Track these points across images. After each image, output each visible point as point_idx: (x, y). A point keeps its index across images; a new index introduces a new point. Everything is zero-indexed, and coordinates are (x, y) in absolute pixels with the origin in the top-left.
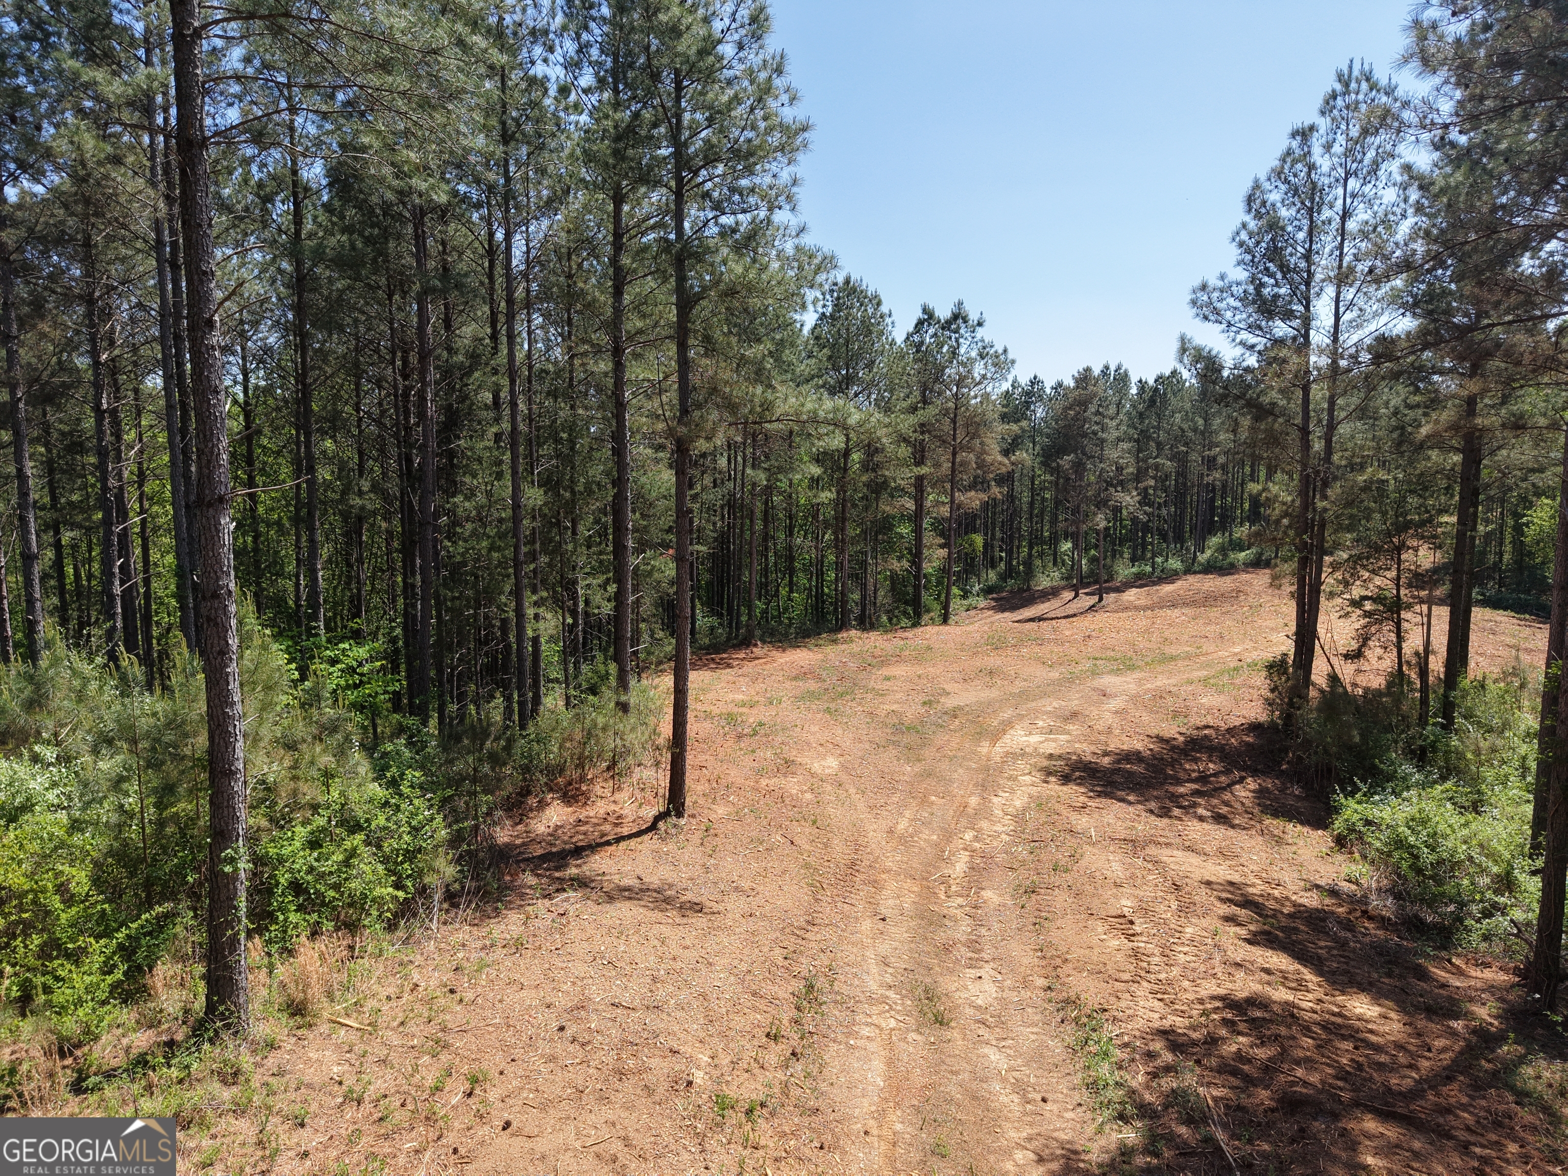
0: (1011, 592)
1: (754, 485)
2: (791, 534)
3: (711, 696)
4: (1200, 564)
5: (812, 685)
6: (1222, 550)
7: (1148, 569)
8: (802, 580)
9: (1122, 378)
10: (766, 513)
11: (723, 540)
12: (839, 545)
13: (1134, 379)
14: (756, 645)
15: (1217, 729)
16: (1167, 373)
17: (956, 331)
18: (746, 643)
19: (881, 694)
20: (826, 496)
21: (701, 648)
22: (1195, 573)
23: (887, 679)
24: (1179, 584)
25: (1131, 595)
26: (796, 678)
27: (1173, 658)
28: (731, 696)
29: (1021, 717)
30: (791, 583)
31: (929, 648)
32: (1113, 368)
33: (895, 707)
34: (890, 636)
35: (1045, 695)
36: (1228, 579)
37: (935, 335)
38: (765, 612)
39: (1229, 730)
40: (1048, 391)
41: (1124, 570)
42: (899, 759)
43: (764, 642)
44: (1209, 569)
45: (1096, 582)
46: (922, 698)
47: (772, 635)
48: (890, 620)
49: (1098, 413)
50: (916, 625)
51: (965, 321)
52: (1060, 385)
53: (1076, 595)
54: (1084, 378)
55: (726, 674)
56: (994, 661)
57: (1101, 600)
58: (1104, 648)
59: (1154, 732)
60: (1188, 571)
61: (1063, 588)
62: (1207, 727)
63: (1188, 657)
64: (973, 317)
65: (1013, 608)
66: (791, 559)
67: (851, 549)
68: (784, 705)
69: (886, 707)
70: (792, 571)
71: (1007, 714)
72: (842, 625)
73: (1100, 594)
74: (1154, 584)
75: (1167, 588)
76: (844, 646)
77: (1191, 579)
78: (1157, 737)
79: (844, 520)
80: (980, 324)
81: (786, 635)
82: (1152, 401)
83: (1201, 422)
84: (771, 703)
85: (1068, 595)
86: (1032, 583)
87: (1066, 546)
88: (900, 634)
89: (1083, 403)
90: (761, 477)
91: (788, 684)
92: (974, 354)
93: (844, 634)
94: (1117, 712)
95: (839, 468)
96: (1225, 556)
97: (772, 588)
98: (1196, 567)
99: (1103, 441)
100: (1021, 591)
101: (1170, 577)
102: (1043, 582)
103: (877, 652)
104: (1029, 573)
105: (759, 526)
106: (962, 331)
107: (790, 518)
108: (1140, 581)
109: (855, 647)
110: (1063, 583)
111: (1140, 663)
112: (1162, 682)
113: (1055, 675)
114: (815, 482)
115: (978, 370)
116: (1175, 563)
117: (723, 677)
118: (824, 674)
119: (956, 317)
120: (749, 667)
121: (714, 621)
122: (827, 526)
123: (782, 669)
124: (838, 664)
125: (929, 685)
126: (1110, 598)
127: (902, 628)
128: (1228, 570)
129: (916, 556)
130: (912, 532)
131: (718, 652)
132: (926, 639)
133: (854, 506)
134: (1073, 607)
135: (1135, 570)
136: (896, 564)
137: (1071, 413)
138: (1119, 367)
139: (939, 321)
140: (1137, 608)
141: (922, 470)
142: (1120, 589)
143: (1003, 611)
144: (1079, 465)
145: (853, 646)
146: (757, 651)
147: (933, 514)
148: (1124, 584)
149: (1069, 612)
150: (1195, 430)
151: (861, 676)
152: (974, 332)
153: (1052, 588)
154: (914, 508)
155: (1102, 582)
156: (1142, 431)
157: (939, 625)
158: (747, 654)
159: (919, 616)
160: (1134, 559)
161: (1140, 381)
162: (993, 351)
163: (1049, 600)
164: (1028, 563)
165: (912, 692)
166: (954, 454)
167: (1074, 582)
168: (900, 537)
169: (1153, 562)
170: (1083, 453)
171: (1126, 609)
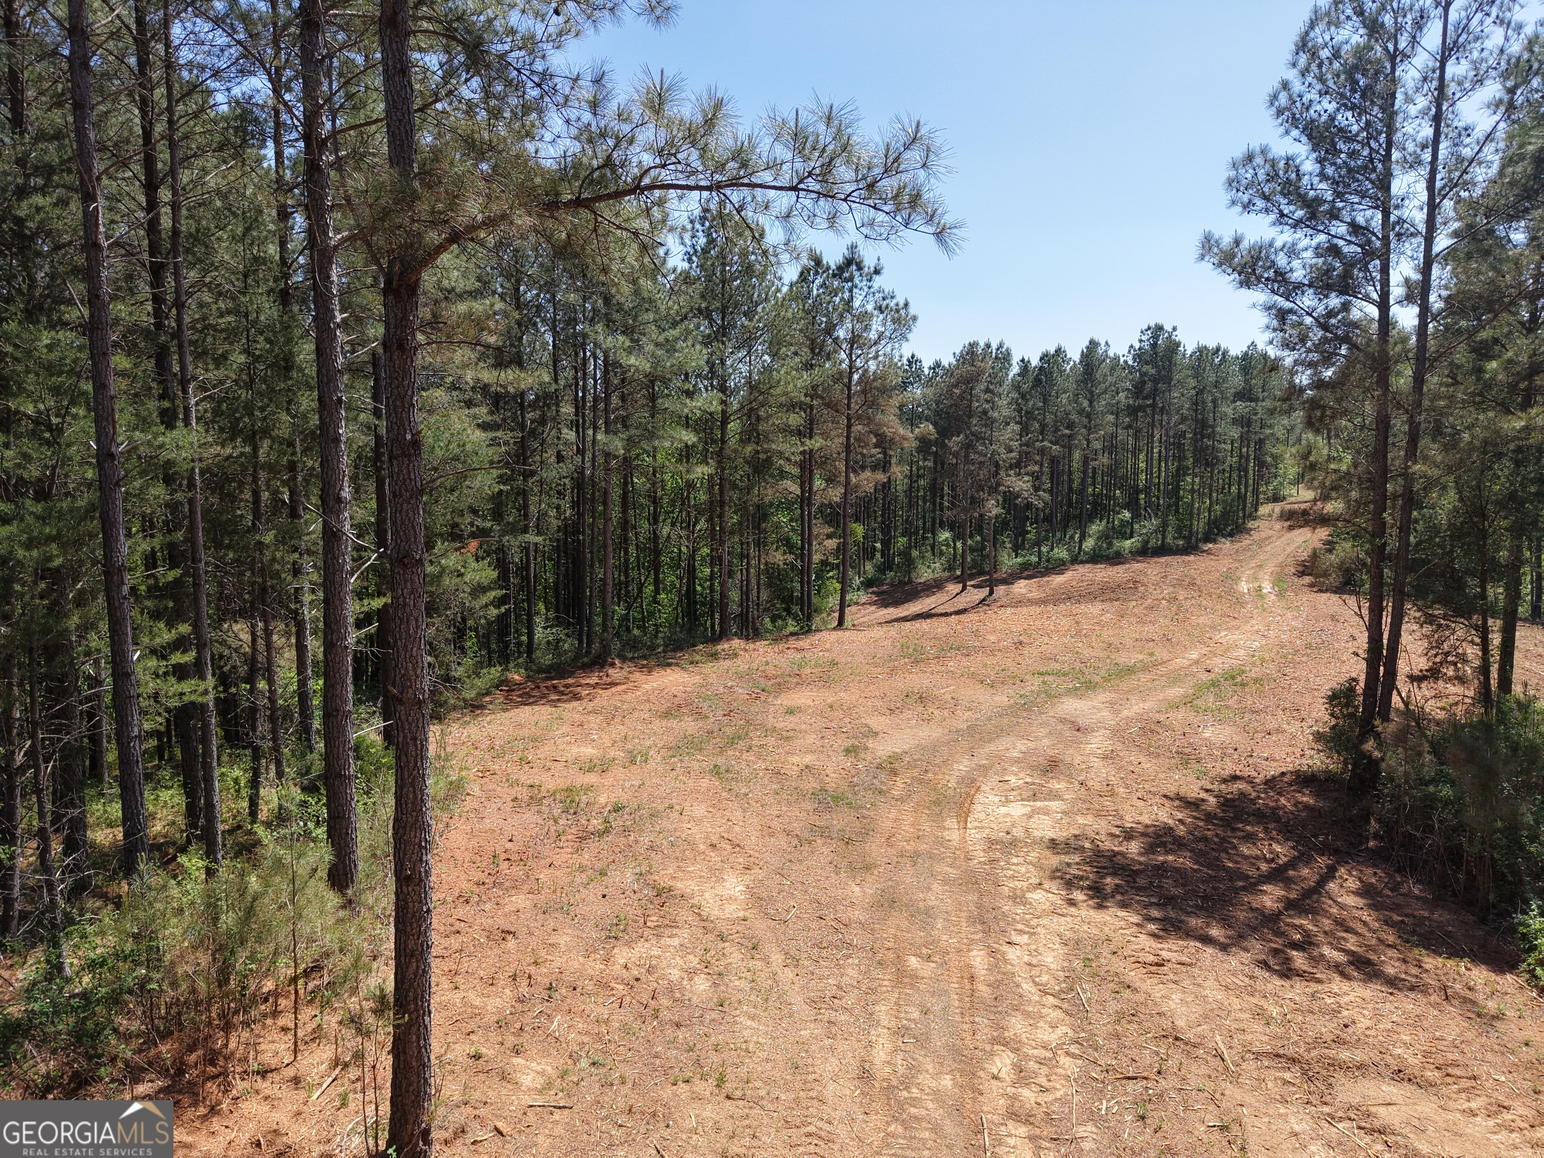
0: (892, 585)
1: (607, 455)
2: (656, 521)
3: (546, 750)
4: (1086, 553)
5: (689, 725)
6: (1106, 537)
7: (1034, 559)
8: (670, 578)
9: (1005, 358)
10: (624, 496)
11: (570, 529)
12: (716, 536)
13: (1015, 360)
14: (613, 665)
15: (1250, 780)
16: (1052, 351)
17: (851, 279)
18: (600, 662)
19: (786, 737)
20: (701, 471)
21: (540, 671)
22: (1082, 562)
23: (790, 712)
24: (1069, 575)
25: (1021, 587)
26: (667, 714)
27: (1130, 671)
28: (575, 750)
29: (985, 770)
30: (657, 582)
31: (834, 663)
32: (994, 346)
33: (808, 759)
34: (782, 646)
35: (1001, 732)
36: (1120, 568)
37: (823, 285)
38: (625, 619)
39: (1270, 783)
40: (926, 371)
41: (1008, 561)
42: (837, 870)
43: (624, 659)
44: (1095, 558)
45: (981, 573)
46: (843, 742)
47: (634, 648)
48: (773, 621)
49: (987, 390)
50: (807, 631)
51: (860, 268)
52: (938, 365)
53: (964, 589)
54: (970, 354)
55: (571, 710)
56: (918, 680)
57: (991, 592)
58: (1046, 658)
59: (1172, 790)
60: (1075, 560)
61: (947, 580)
62: (1235, 778)
63: (1145, 668)
64: (869, 263)
65: (897, 603)
66: (657, 552)
68: (652, 764)
69: (796, 759)
70: (656, 566)
71: (963, 766)
72: (722, 635)
73: (991, 584)
74: (1043, 575)
75: (1058, 580)
76: (728, 663)
77: (1082, 569)
78: (1178, 797)
79: (722, 504)
80: (877, 272)
81: (653, 648)
82: (1037, 382)
83: (1086, 403)
84: (633, 762)
85: (955, 588)
86: (913, 575)
87: (944, 535)
88: (793, 643)
89: (969, 381)
90: (617, 445)
91: (657, 725)
92: (870, 307)
93: (724, 646)
94: (1105, 757)
95: (714, 441)
96: (1110, 545)
97: (633, 588)
98: (1082, 557)
99: (993, 421)
100: (902, 583)
101: (1059, 567)
102: (925, 574)
103: (771, 671)
104: (909, 564)
105: (615, 513)
106: (857, 280)
107: (654, 502)
108: (1026, 571)
109: (741, 664)
110: (946, 574)
111: (1098, 679)
112: (1136, 707)
113: (1002, 699)
114: (686, 454)
115: (876, 325)
116: (1061, 553)
117: (567, 715)
118: (705, 705)
119: (849, 262)
120: (604, 698)
121: (559, 632)
122: (700, 512)
123: (648, 701)
124: (721, 690)
125: (847, 720)
126: (1000, 590)
127: (792, 634)
128: (1116, 559)
129: (803, 548)
130: (791, 520)
131: (561, 677)
132: (827, 650)
133: (734, 486)
134: (964, 601)
135: (1019, 560)
136: (778, 557)
137: (957, 391)
138: (1001, 346)
139: (828, 268)
140: (1032, 602)
141: (817, 443)
142: (1008, 581)
143: (886, 606)
144: (968, 446)
145: (739, 661)
146: (615, 673)
147: (817, 500)
148: (1011, 575)
149: (961, 607)
150: (1081, 412)
151: (755, 709)
152: (870, 280)
153: (935, 580)
154: (799, 492)
155: (988, 573)
156: (1027, 412)
157: (834, 629)
158: (600, 678)
159: (809, 618)
160: (1017, 548)
161: (1023, 360)
162: (892, 304)
163: (934, 593)
164: (905, 554)
165: (827, 733)
166: (849, 426)
167: (958, 573)
168: (778, 526)
169: (1040, 552)
170: (973, 434)
171: (1019, 603)
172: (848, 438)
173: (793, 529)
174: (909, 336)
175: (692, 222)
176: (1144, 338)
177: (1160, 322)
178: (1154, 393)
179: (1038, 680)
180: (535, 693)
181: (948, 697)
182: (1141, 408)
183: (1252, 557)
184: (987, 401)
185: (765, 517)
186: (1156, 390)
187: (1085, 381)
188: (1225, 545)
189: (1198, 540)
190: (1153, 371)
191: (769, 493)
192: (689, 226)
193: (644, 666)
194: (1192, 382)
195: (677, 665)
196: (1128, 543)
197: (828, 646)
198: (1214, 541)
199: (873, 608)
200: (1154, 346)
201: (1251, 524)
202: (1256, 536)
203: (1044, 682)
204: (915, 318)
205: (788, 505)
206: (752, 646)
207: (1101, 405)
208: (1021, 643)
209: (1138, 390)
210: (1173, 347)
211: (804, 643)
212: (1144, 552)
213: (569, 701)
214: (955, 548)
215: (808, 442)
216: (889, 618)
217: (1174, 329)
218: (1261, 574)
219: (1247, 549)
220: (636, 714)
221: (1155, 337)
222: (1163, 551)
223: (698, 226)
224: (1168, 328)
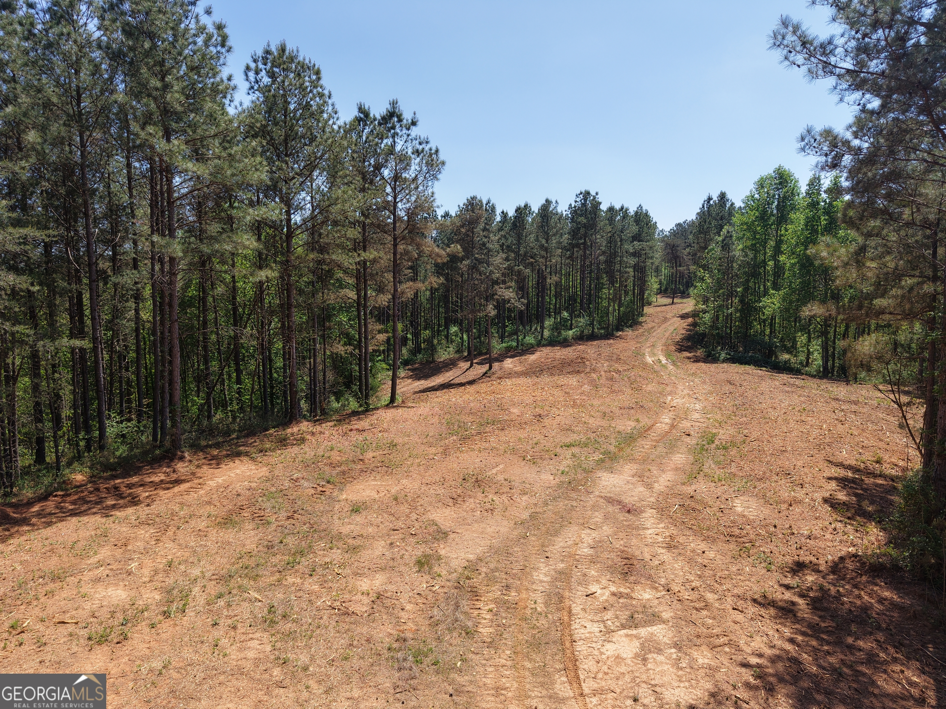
0: (421, 363)
4: (546, 340)
5: (248, 537)
6: (556, 328)
7: (514, 344)
9: (491, 210)
12: (286, 332)
13: (498, 211)
14: (182, 458)
15: (816, 569)
16: (523, 205)
17: (393, 128)
18: (170, 454)
19: (353, 550)
20: (265, 275)
21: (107, 467)
22: (544, 346)
23: (356, 510)
24: (538, 354)
25: (509, 363)
26: (226, 521)
27: (632, 438)
32: (484, 202)
33: (379, 582)
34: (345, 427)
35: (562, 520)
36: (569, 349)
39: (837, 571)
40: (440, 218)
41: (497, 346)
44: (552, 343)
45: (480, 354)
46: (413, 550)
48: (337, 399)
49: (485, 229)
50: (366, 409)
51: (400, 120)
53: (471, 365)
56: (470, 460)
57: (490, 368)
58: (564, 430)
60: (540, 344)
61: (459, 359)
63: (641, 435)
64: (407, 116)
65: (426, 377)
67: (297, 337)
73: (490, 361)
74: (521, 354)
75: (531, 358)
76: (295, 450)
77: (545, 350)
79: (290, 306)
80: (414, 123)
82: (514, 225)
83: (544, 241)
85: (464, 365)
86: (436, 357)
87: (454, 329)
88: (354, 423)
89: (471, 223)
91: (213, 539)
92: (410, 151)
93: (294, 429)
96: (559, 333)
98: (544, 342)
99: (489, 250)
100: (429, 362)
101: (529, 350)
102: (443, 355)
103: (336, 457)
104: (432, 349)
106: (398, 130)
107: (234, 306)
108: (510, 353)
109: (308, 451)
110: (457, 356)
111: (613, 449)
113: (548, 478)
115: (414, 167)
116: (530, 339)
118: (269, 506)
119: (391, 115)
120: (165, 500)
122: (272, 313)
123: (209, 503)
124: (287, 484)
125: (414, 516)
126: (496, 365)
127: (355, 413)
128: (565, 343)
129: (360, 341)
130: (350, 320)
131: (126, 474)
132: (385, 431)
133: (301, 292)
134: (473, 373)
135: (504, 345)
136: (340, 349)
137: (463, 230)
138: (489, 202)
139: (375, 119)
140: (519, 374)
141: (370, 254)
142: (500, 358)
143: (419, 379)
144: (473, 268)
145: (306, 448)
146: (182, 468)
147: (371, 303)
148: (500, 355)
149: (471, 378)
150: (542, 247)
151: (320, 507)
152: (408, 129)
153: (450, 360)
154: (355, 297)
155: (486, 354)
156: (508, 246)
157: (387, 406)
158: (168, 474)
159: (367, 397)
160: (502, 338)
161: (503, 212)
162: (427, 148)
163: (451, 369)
164: (429, 341)
165: (396, 537)
166: (395, 245)
167: (466, 354)
168: (340, 323)
169: (517, 339)
170: (476, 259)
171: (510, 375)
172: (395, 254)
173: (351, 326)
174: (439, 176)
175: (255, 61)
176: (578, 199)
177: (588, 189)
178: (585, 236)
179: (568, 453)
180: (93, 498)
181: (500, 478)
182: (578, 245)
183: (647, 340)
184: (486, 237)
185: (329, 317)
186: (586, 233)
187: (542, 226)
188: (629, 333)
189: (613, 330)
190: (585, 221)
191: (331, 298)
192: (253, 65)
193: (214, 458)
194: (609, 228)
195: (247, 454)
196: (571, 333)
197: (385, 425)
198: (622, 330)
199: (410, 381)
200: (584, 205)
201: (641, 319)
202: (646, 326)
203: (574, 455)
204: (443, 163)
205: (345, 308)
206: (318, 428)
207: (554, 241)
208: (540, 416)
209: (574, 233)
210: (596, 205)
211: (364, 423)
212: (582, 338)
213: (125, 506)
214: (462, 338)
215: (363, 254)
216: (422, 388)
217: (597, 194)
218: (656, 351)
219: (642, 335)
220: (193, 523)
221: (585, 199)
222: (592, 337)
223: (261, 66)
224: (593, 193)
